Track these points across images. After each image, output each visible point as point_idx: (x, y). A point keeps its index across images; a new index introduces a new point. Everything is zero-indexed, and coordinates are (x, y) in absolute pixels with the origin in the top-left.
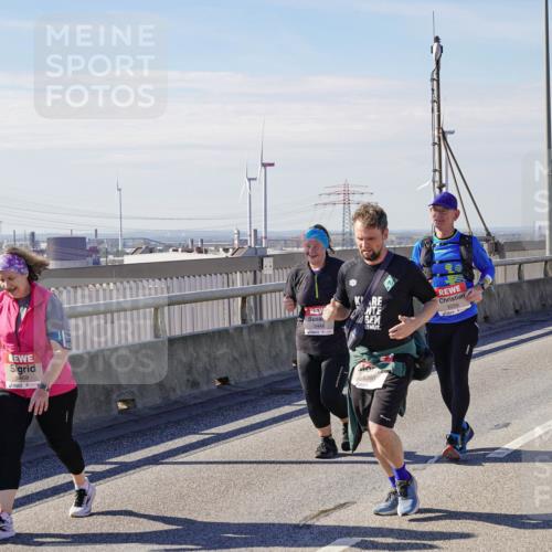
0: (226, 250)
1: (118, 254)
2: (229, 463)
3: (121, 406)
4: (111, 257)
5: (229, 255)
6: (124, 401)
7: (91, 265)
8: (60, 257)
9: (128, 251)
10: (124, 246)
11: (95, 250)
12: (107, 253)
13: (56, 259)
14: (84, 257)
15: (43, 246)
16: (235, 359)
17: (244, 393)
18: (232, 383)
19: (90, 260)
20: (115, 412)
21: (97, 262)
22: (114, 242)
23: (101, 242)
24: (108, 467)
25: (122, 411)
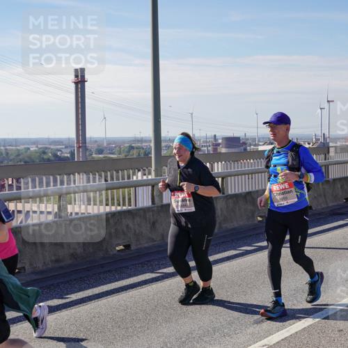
0: (309, 144)
1: (255, 145)
2: (313, 248)
3: (259, 219)
4: (252, 147)
5: (310, 146)
6: (260, 216)
7: (243, 150)
8: (228, 146)
9: (261, 143)
10: (259, 141)
11: (244, 143)
12: (250, 145)
13: (226, 147)
14: (239, 147)
15: (220, 141)
16: (315, 197)
17: (319, 214)
18: (314, 209)
19: (242, 148)
20: (256, 222)
21: (245, 149)
22: (254, 140)
23: (248, 139)
24: (253, 248)
25: (260, 221)
